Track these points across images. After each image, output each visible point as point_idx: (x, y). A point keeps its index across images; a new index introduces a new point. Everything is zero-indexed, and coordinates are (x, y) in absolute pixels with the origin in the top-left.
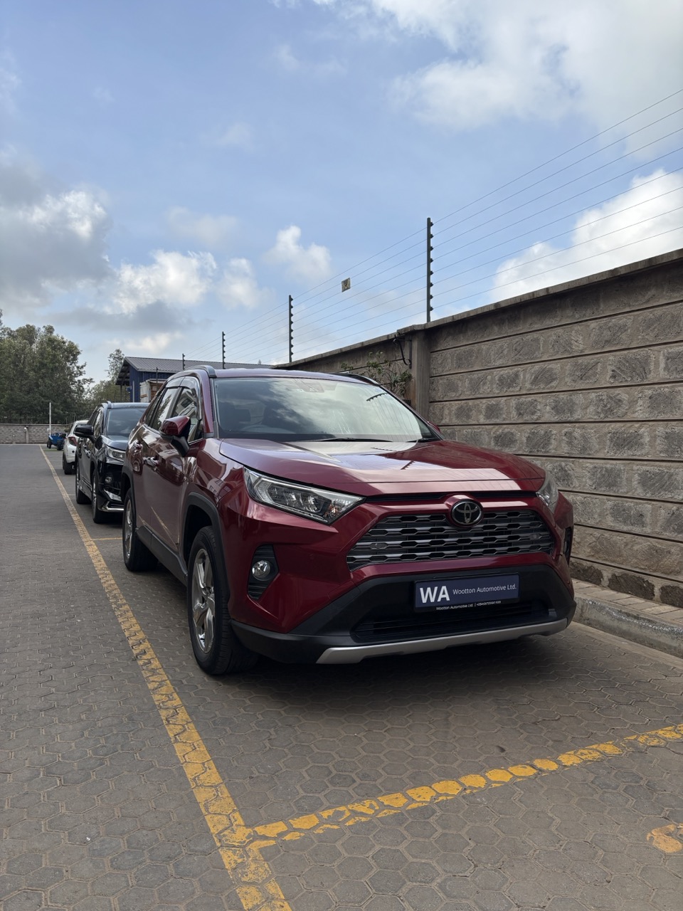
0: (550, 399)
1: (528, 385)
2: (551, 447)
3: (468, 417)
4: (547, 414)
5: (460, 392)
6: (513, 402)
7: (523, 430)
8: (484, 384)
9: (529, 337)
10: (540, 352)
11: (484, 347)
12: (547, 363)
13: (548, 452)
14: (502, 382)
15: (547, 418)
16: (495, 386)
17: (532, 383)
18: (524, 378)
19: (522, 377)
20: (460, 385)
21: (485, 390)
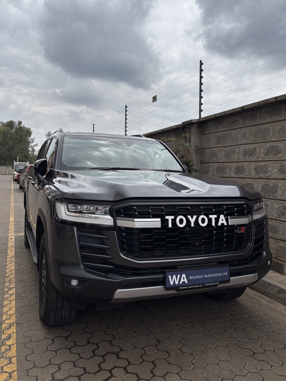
0: (277, 165)
1: (262, 156)
2: (278, 194)
3: (224, 173)
4: (275, 173)
5: (219, 158)
6: (253, 165)
7: (259, 182)
8: (234, 154)
9: (263, 126)
10: (270, 136)
11: (234, 132)
12: (275, 142)
13: (276, 197)
14: (245, 153)
15: (275, 175)
16: (241, 155)
17: (265, 155)
18: (260, 151)
19: (258, 151)
20: (219, 154)
21: (235, 157)
